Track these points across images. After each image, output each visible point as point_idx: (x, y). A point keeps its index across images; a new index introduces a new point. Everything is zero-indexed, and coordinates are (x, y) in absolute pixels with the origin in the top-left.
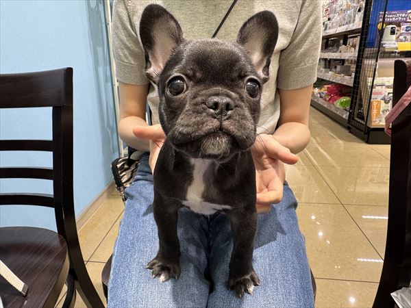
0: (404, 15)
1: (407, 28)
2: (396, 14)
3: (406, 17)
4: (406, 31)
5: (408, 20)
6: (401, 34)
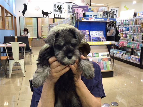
0: (85, 32)
1: (87, 36)
2: (82, 31)
3: (86, 33)
4: (87, 37)
5: (87, 33)
6: (85, 38)
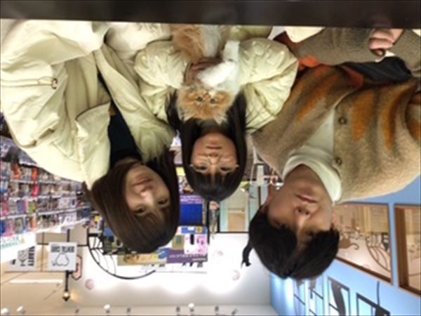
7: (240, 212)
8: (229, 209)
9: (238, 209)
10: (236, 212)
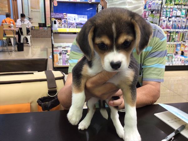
0: (62, 15)
4: (64, 22)
5: (64, 18)
7: (33, 10)
8: (39, 11)
9: (34, 11)
10: (35, 10)
